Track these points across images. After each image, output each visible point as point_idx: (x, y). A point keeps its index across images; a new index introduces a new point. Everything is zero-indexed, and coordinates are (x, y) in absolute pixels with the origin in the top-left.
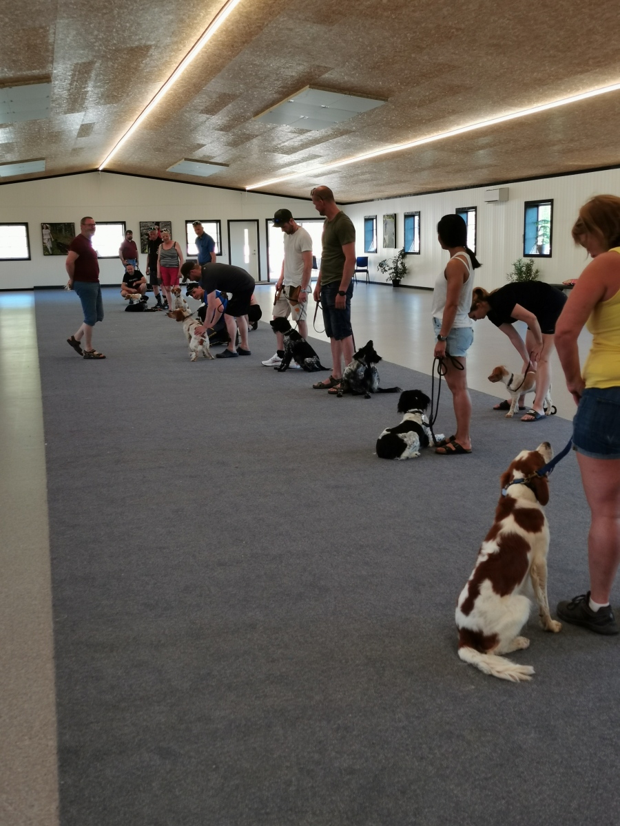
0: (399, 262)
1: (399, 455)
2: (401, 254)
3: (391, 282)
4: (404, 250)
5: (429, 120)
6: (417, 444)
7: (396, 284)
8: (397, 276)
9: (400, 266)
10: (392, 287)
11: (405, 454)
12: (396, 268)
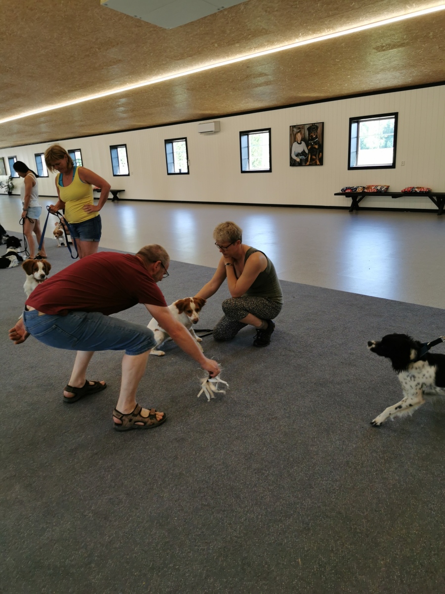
0: (10, 183)
1: (8, 266)
2: (10, 178)
3: (7, 193)
4: (11, 176)
5: (9, 110)
6: (16, 260)
7: (10, 194)
8: (10, 190)
9: (10, 184)
10: (8, 196)
11: (11, 265)
12: (8, 186)
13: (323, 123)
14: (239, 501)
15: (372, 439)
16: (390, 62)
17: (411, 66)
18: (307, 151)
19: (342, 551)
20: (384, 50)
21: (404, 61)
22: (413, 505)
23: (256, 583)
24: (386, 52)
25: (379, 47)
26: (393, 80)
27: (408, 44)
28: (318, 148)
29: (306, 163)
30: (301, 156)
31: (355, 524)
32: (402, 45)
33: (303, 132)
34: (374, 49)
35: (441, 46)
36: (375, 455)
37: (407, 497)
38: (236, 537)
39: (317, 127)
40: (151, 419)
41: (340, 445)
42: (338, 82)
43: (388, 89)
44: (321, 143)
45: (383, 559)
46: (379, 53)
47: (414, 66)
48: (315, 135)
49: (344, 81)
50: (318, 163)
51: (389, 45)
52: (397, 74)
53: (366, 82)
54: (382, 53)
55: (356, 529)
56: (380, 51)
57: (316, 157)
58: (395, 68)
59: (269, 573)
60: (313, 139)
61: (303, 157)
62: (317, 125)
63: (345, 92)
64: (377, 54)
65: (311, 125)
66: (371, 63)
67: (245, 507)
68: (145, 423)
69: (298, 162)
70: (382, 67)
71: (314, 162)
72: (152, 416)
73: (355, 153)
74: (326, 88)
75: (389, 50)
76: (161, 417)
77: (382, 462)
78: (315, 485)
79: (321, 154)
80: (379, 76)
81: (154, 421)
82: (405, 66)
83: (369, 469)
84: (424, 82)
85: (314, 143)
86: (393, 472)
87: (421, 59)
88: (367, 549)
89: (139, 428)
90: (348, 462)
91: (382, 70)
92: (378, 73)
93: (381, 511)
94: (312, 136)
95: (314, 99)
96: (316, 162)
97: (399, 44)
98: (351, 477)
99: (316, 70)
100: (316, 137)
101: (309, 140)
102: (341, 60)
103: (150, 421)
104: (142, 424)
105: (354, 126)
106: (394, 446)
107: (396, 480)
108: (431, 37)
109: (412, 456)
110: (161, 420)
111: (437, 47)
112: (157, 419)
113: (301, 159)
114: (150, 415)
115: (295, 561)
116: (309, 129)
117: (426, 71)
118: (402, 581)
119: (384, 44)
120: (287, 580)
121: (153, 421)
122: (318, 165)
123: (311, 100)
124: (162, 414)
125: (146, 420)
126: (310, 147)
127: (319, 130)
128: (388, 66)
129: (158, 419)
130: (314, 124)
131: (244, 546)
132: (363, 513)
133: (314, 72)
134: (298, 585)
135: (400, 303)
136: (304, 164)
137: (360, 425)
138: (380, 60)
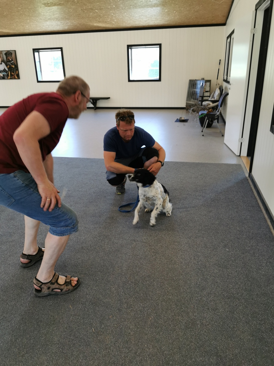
13: (15, 51)
14: (23, 290)
15: (92, 232)
16: (54, 15)
17: (67, 19)
18: (7, 69)
19: (92, 292)
20: (49, 6)
21: (62, 15)
22: (121, 257)
23: (49, 329)
24: (51, 7)
25: (45, 3)
26: (56, 26)
27: (63, 4)
28: (15, 67)
29: (8, 78)
30: (3, 72)
31: (95, 276)
32: (60, 4)
33: (2, 56)
34: (43, 4)
35: (82, 9)
36: (95, 239)
37: (117, 254)
38: (27, 310)
39: (11, 54)
40: (66, 286)
41: (76, 240)
42: (21, 24)
43: (53, 32)
44: (16, 64)
45: (114, 287)
46: (46, 8)
47: (68, 19)
48: (11, 58)
49: (25, 24)
50: (16, 77)
51: (52, 3)
52: (59, 23)
53: (40, 26)
54: (48, 8)
55: (96, 278)
56: (47, 7)
57: (14, 73)
58: (57, 19)
59: (54, 320)
60: (10, 61)
61: (5, 73)
62: (11, 52)
63: (27, 31)
64: (45, 8)
65: (7, 51)
66: (42, 14)
67: (28, 292)
68: (62, 290)
69: (2, 76)
70: (49, 17)
71: (13, 77)
72: (67, 283)
73: (40, 72)
74: (13, 27)
75: (53, 6)
76: (76, 283)
77: (100, 242)
78: (68, 265)
79: (17, 71)
80: (48, 23)
81: (70, 287)
82: (63, 19)
83: (95, 247)
84: (75, 30)
85: (11, 64)
86: (107, 244)
87: (72, 15)
88: (105, 286)
89: (57, 294)
90: (82, 248)
91: (49, 19)
92: (47, 21)
93: (106, 265)
94: (9, 59)
95: (6, 34)
96: (15, 77)
97: (58, 4)
98: (87, 254)
99: (5, 13)
100: (12, 60)
101: (7, 62)
102: (22, 9)
103: (66, 287)
104: (59, 290)
105: (36, 54)
106: (104, 232)
107: (109, 248)
108: (76, 2)
109: (114, 234)
110: (76, 285)
111: (80, 9)
112: (72, 285)
113: (3, 75)
114: (66, 282)
115: (68, 308)
116: (6, 54)
117: (75, 23)
118: (125, 293)
119: (49, 2)
120: (66, 319)
121: (68, 287)
122: (17, 79)
123: (4, 35)
124: (76, 279)
125: (62, 287)
126: (8, 66)
127: (13, 55)
128: (53, 17)
129: (74, 285)
130: (9, 51)
131: (35, 313)
132: (98, 269)
133: (4, 15)
134: (73, 319)
135: (88, 159)
136: (6, 78)
137: (84, 227)
138: (47, 12)
